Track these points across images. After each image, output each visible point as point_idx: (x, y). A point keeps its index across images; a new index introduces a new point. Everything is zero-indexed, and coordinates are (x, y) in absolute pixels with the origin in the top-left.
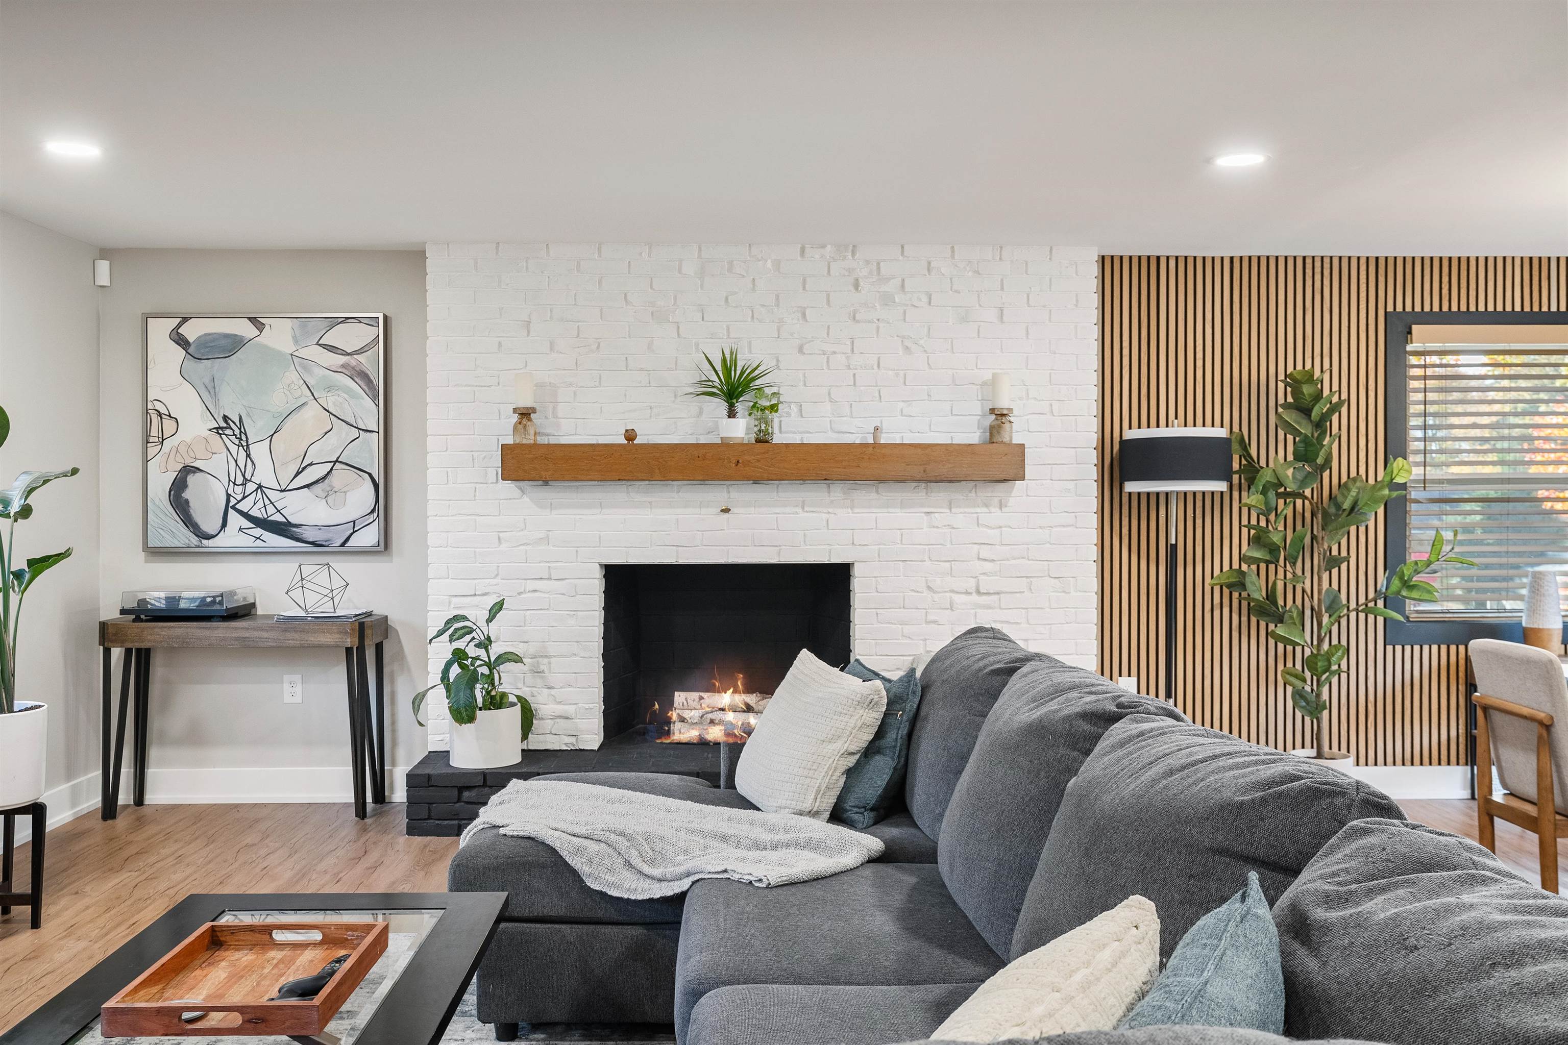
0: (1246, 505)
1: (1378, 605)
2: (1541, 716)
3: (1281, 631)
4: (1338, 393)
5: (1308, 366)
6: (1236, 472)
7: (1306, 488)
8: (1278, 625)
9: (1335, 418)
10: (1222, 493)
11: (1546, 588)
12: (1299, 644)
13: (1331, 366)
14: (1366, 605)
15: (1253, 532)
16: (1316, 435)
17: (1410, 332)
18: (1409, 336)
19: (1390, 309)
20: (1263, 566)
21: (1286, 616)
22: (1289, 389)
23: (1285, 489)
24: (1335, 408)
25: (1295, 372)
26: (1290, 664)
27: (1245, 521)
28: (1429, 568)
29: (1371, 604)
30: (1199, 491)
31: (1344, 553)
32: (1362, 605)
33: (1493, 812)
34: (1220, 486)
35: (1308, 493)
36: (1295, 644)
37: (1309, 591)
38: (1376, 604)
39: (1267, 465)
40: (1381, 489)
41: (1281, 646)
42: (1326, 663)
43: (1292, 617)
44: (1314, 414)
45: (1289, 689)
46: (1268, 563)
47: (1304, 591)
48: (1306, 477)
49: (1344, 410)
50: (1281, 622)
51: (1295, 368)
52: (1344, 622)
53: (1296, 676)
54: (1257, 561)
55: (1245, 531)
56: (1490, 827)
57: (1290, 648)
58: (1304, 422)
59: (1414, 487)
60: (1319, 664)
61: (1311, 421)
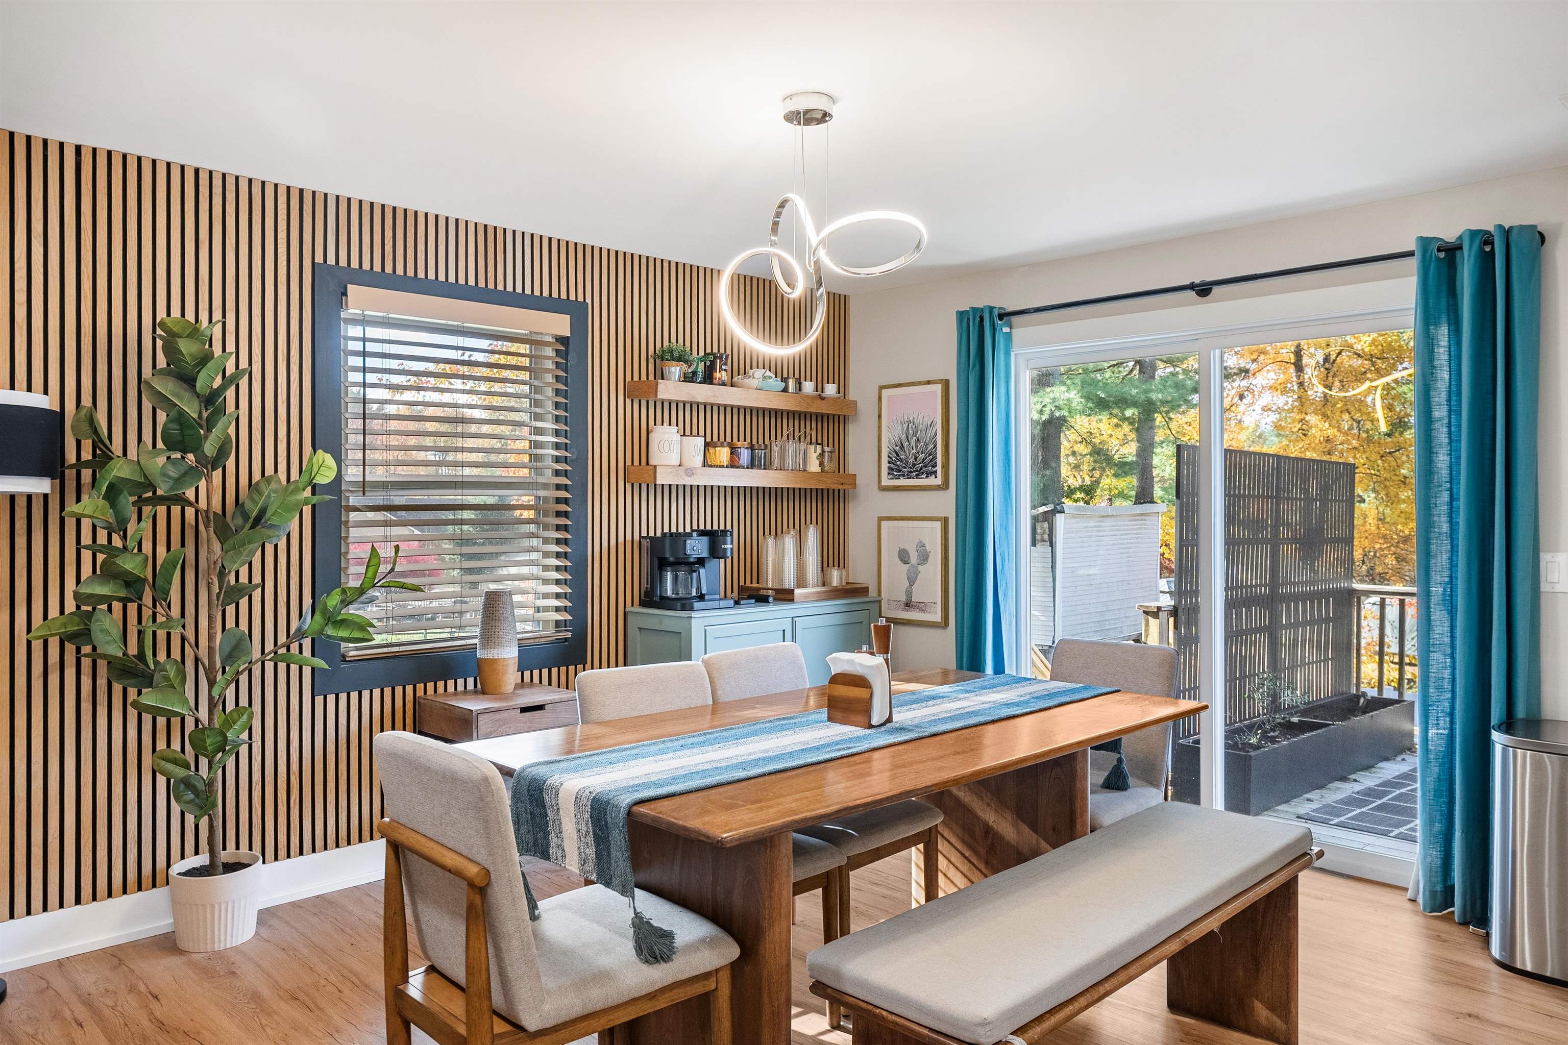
0: (73, 514)
1: (292, 651)
2: (472, 870)
3: (149, 698)
4: (234, 355)
5: (190, 316)
6: (71, 466)
7: (187, 489)
8: (144, 691)
9: (230, 393)
10: (46, 496)
11: (501, 611)
12: (177, 714)
13: (224, 316)
14: (276, 653)
15: (101, 557)
16: (205, 415)
17: (345, 294)
18: (344, 298)
19: (319, 259)
20: (117, 606)
21: (157, 677)
22: (159, 343)
23: (155, 493)
24: (230, 381)
25: (168, 320)
26: (161, 745)
27: (86, 539)
28: (365, 596)
29: (282, 651)
30: (21, 494)
31: (257, 579)
32: (269, 653)
33: (409, 1014)
34: (40, 486)
35: (190, 494)
36: (169, 715)
37: (191, 637)
38: (288, 650)
39: (125, 453)
40: (297, 490)
41: (147, 718)
42: (219, 738)
43: (167, 678)
44: (199, 384)
45: (161, 781)
46: (125, 601)
47: (183, 639)
48: (185, 474)
49: (244, 383)
50: (150, 685)
51: (169, 314)
52: (244, 679)
53: (175, 762)
54: (108, 600)
55: (87, 555)
56: (404, 1035)
57: (161, 721)
58: (187, 395)
59: (352, 491)
60: (209, 741)
61: (198, 396)
